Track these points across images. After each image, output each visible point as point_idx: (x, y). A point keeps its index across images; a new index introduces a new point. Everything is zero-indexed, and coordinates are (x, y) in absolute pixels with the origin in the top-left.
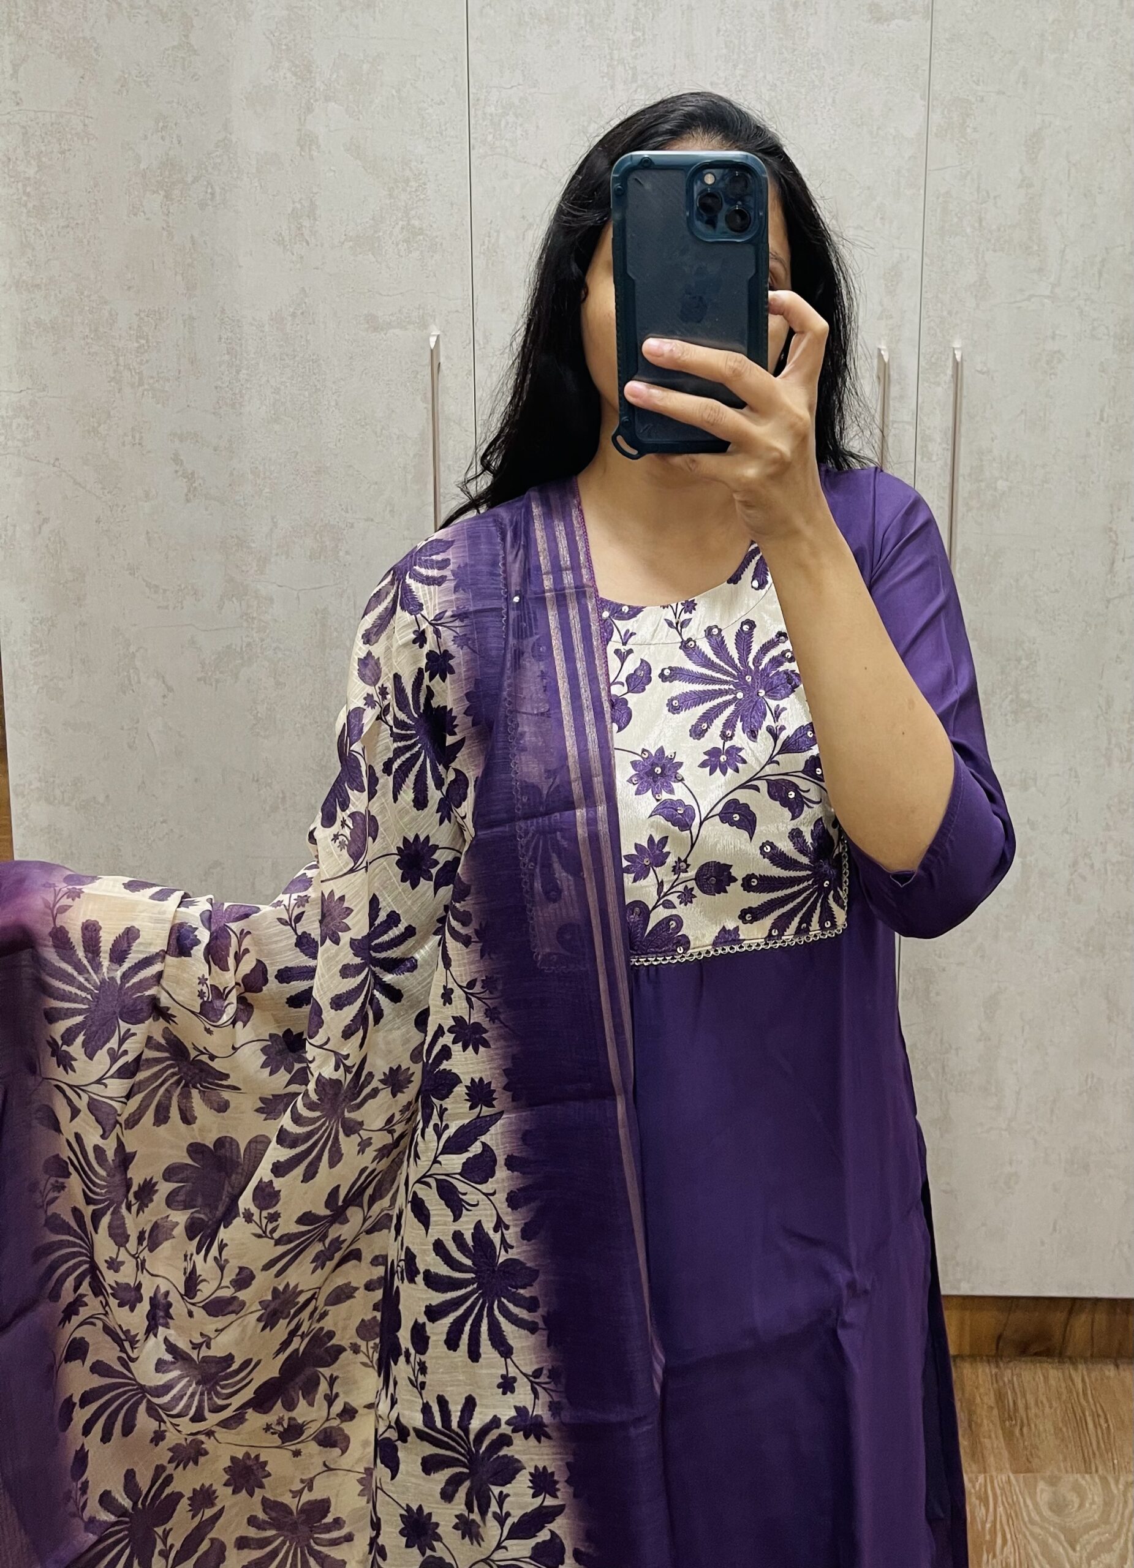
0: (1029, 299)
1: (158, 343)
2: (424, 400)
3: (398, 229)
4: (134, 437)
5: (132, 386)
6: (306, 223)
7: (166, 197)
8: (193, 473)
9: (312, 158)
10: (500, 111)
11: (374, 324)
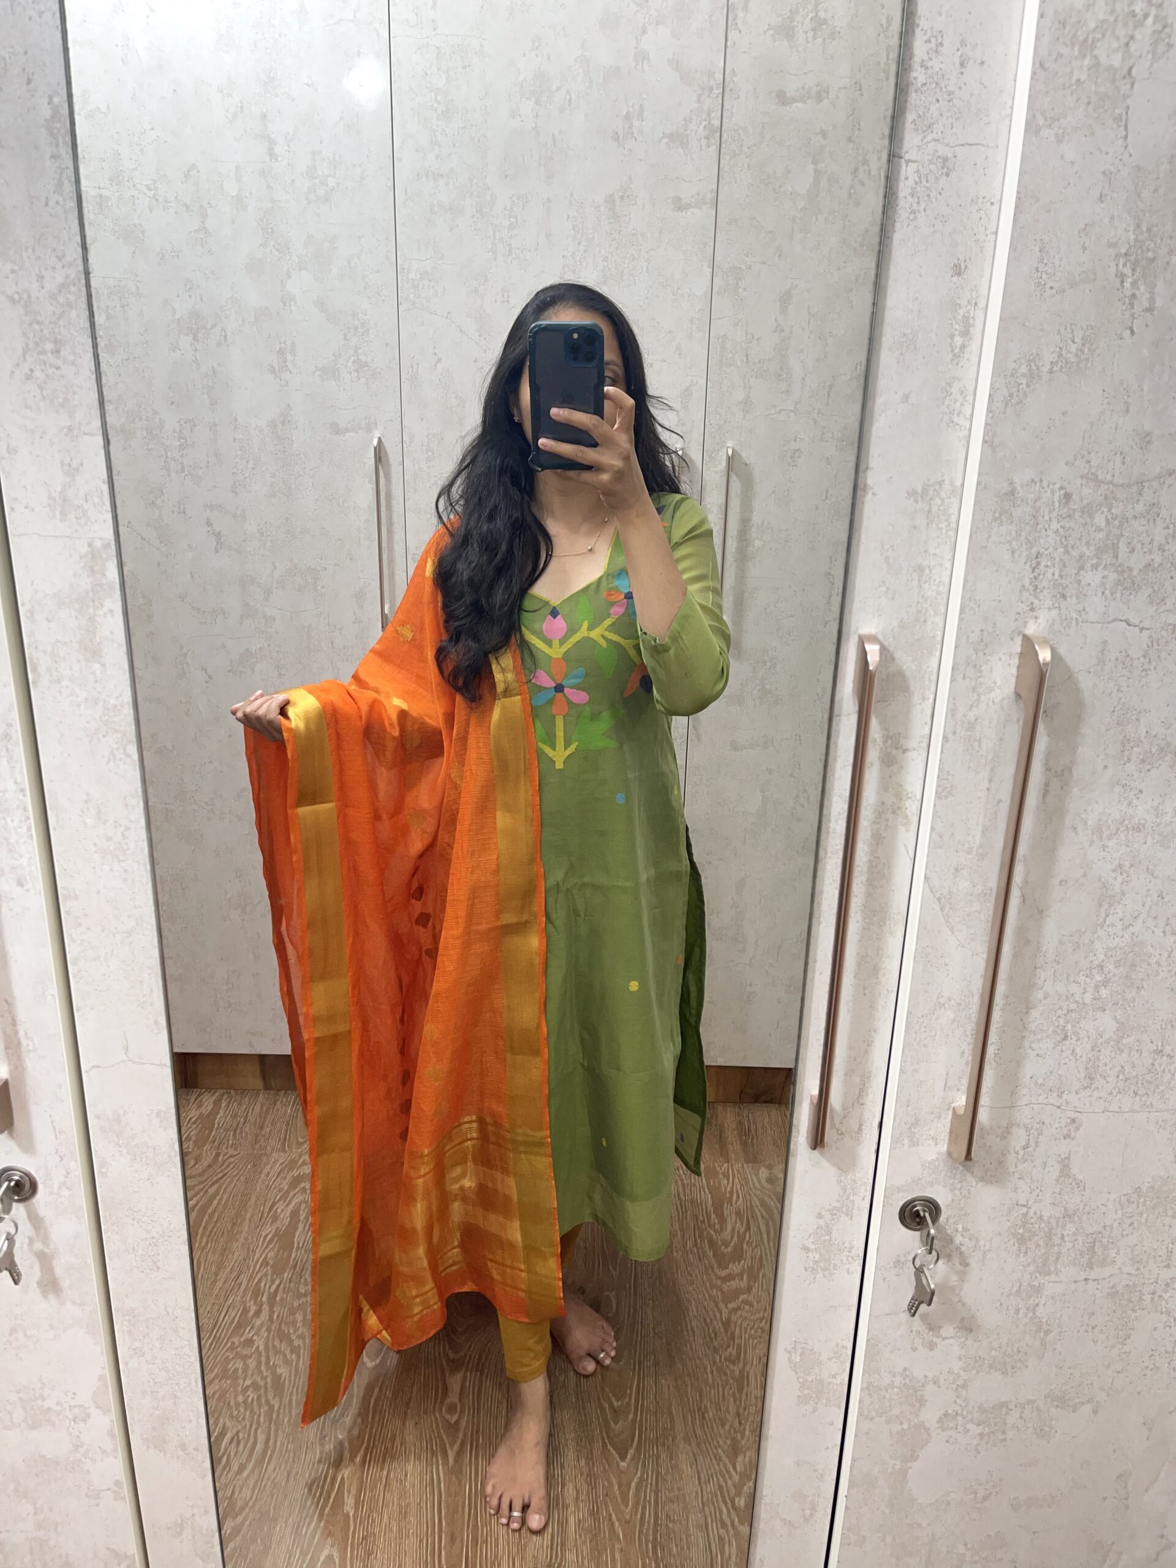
0: (779, 412)
1: (194, 442)
2: (370, 482)
3: (350, 363)
4: (179, 508)
5: (177, 472)
6: (290, 358)
7: (195, 338)
8: (219, 533)
9: (291, 311)
10: (419, 277)
11: (337, 430)
